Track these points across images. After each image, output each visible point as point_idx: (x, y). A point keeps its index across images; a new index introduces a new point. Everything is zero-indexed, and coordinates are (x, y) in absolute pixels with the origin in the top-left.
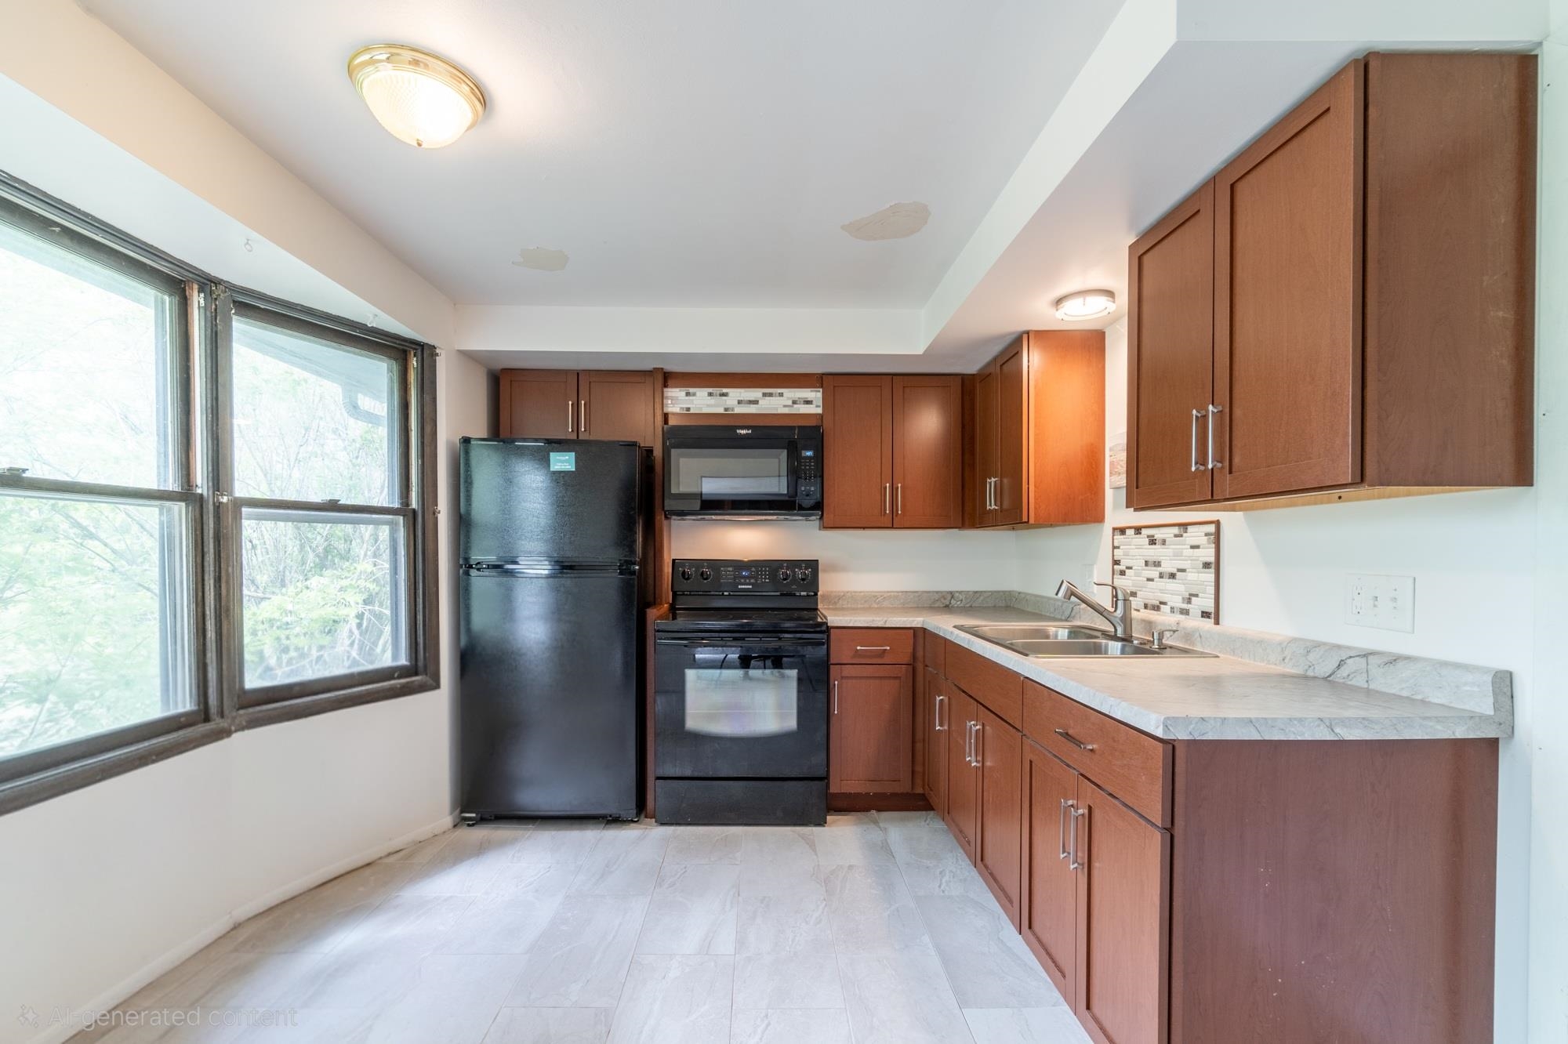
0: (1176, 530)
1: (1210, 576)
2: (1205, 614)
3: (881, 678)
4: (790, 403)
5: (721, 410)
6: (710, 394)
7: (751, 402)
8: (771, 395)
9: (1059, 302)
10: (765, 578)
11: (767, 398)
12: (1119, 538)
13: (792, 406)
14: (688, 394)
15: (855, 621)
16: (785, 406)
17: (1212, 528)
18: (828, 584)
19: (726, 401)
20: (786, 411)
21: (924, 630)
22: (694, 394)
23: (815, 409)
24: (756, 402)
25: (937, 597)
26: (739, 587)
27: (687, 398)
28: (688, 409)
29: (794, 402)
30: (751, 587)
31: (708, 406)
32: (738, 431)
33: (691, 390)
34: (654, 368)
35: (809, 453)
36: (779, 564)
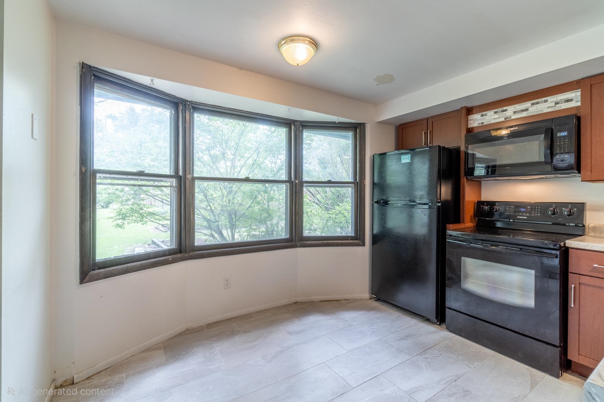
4: (553, 104)
5: (502, 120)
6: (496, 113)
7: (523, 111)
8: (538, 103)
10: (537, 213)
11: (534, 106)
13: (556, 106)
14: (482, 116)
16: (548, 108)
18: (589, 222)
19: (505, 113)
20: (550, 110)
22: (486, 115)
23: (575, 104)
24: (527, 110)
26: (518, 217)
27: (482, 117)
28: (483, 123)
29: (557, 103)
30: (526, 218)
31: (494, 119)
33: (484, 113)
34: (461, 108)
35: (565, 134)
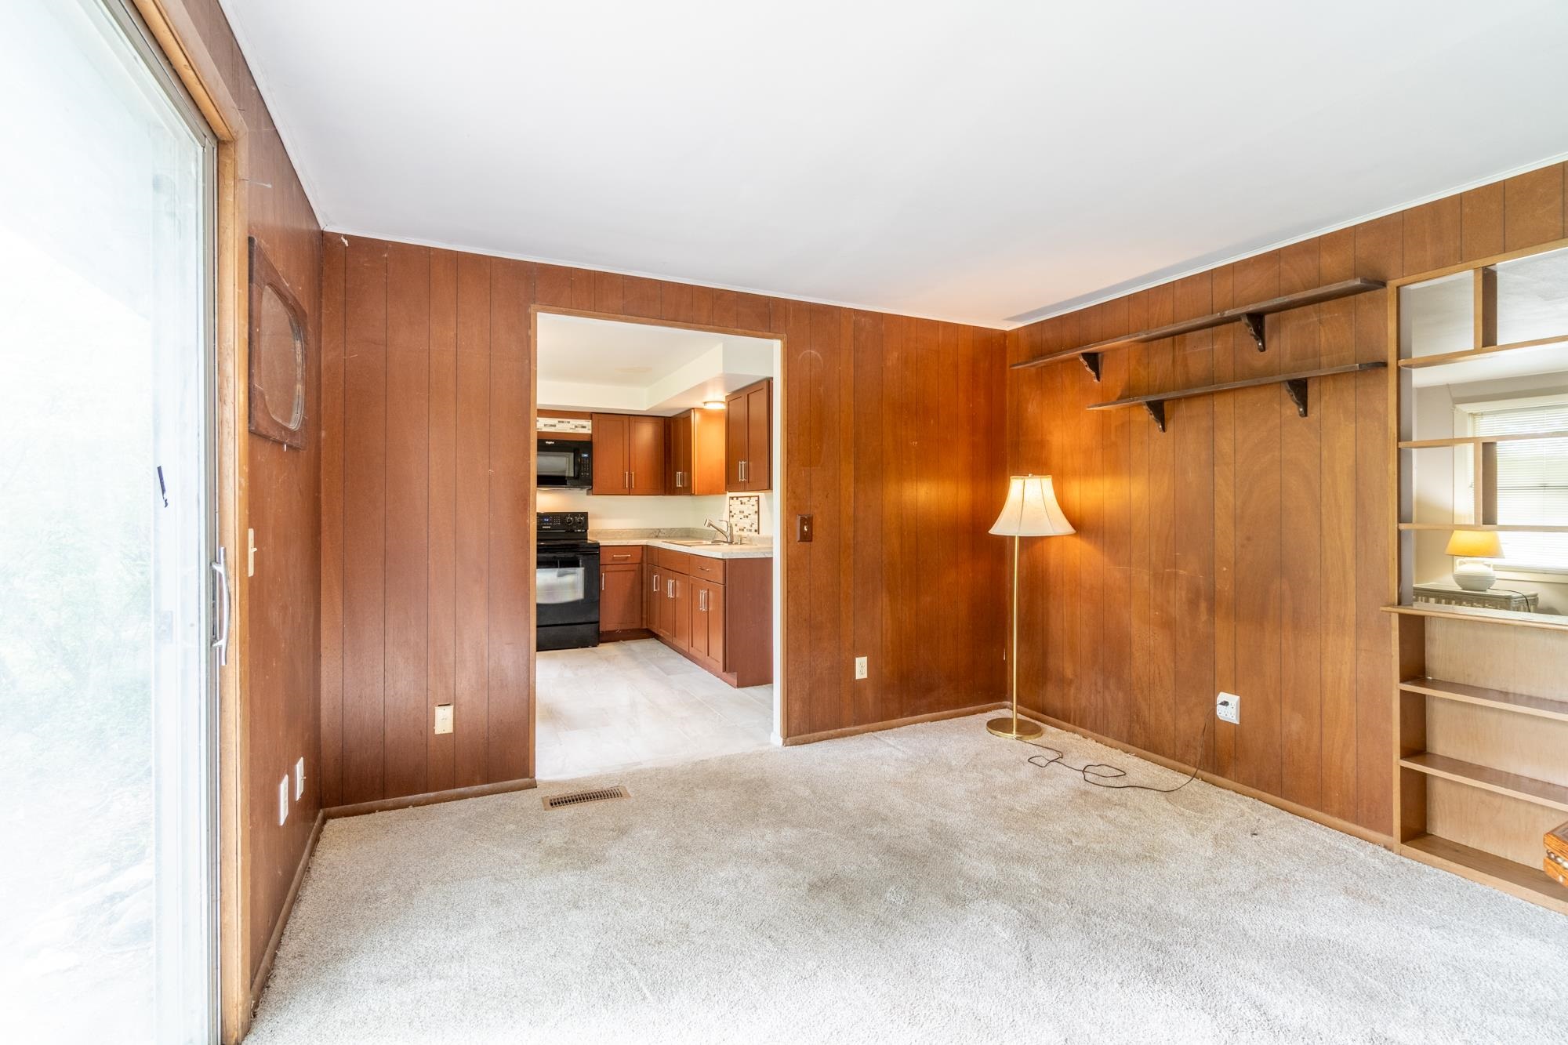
0: (748, 499)
1: (757, 517)
2: (756, 531)
3: (626, 571)
4: (574, 427)
7: (551, 426)
8: (563, 422)
9: (705, 403)
10: (558, 522)
11: (561, 424)
12: (731, 501)
13: (574, 429)
15: (614, 542)
16: (571, 428)
17: (757, 498)
18: (593, 525)
20: (571, 431)
21: (647, 546)
23: (588, 431)
24: (555, 426)
25: (652, 531)
26: (543, 527)
29: (576, 427)
30: (550, 527)
32: (547, 442)
35: (586, 455)
36: (566, 514)
